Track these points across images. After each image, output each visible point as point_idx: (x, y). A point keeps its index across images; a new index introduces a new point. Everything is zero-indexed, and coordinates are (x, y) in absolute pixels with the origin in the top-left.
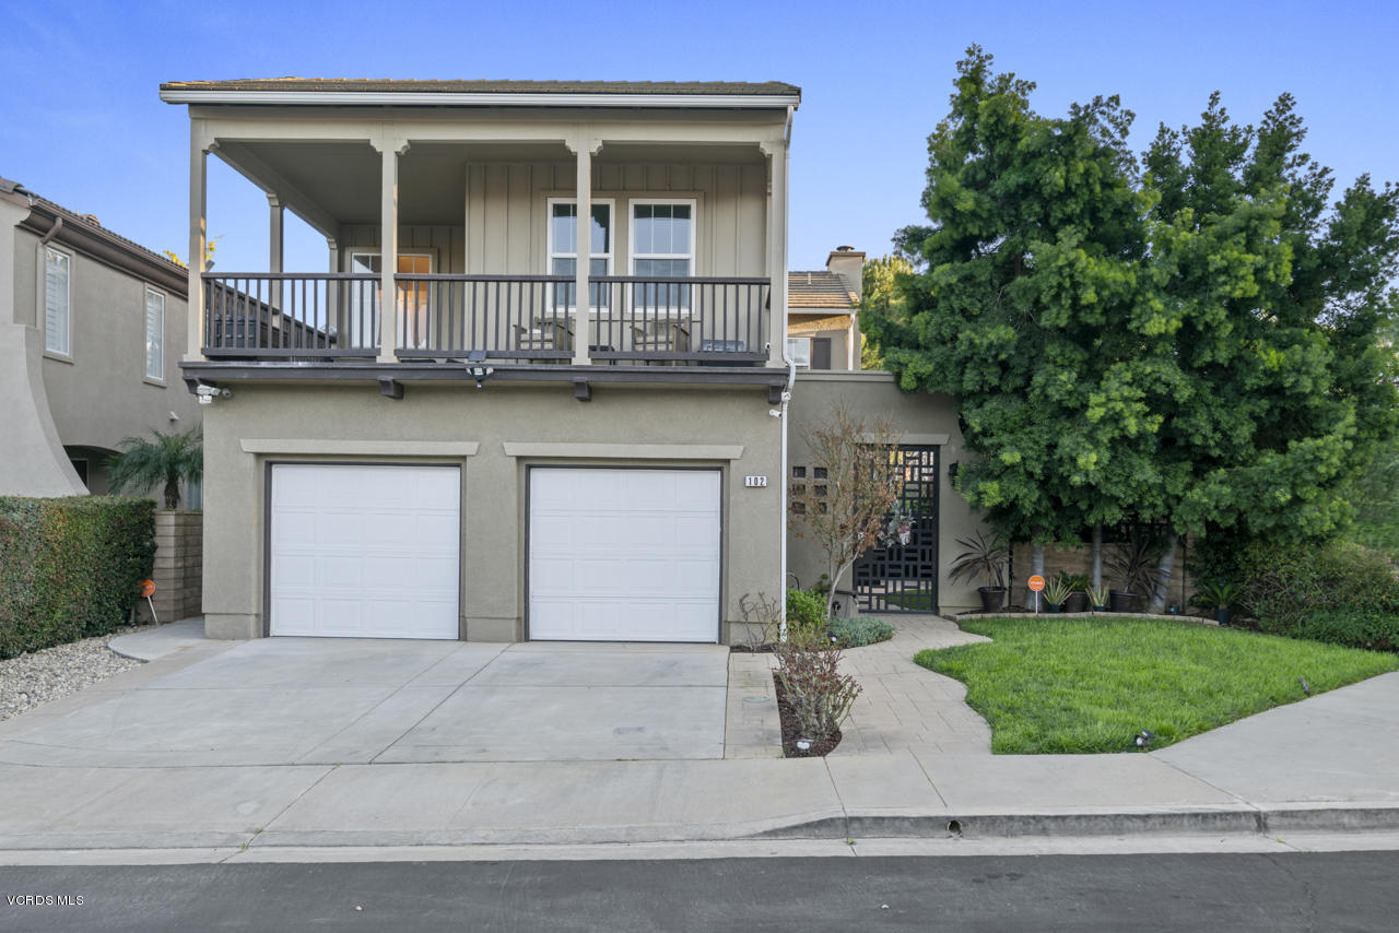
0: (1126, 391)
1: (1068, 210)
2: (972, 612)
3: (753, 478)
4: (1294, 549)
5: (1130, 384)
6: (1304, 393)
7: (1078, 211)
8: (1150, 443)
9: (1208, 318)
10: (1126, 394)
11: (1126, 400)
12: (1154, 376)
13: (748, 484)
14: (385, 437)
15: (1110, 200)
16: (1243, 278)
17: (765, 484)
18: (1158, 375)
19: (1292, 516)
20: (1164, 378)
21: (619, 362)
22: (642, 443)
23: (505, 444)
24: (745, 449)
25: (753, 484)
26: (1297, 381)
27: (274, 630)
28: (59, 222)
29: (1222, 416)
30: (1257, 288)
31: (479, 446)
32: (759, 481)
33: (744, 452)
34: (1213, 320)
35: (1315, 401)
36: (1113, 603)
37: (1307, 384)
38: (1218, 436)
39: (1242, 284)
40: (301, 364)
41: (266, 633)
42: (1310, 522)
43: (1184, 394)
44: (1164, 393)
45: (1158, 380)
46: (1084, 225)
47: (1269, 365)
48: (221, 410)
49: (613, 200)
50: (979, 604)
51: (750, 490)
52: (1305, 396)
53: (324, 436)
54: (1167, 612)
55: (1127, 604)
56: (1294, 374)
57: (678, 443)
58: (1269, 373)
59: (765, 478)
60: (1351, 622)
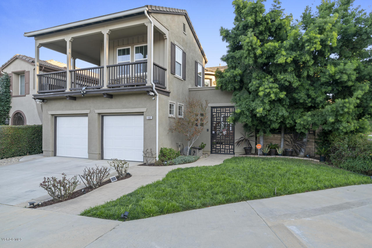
0: (271, 85)
1: (260, 29)
2: (243, 155)
3: (148, 117)
4: (341, 136)
5: (272, 82)
6: (344, 81)
7: (263, 29)
8: (287, 102)
9: (303, 60)
10: (271, 86)
11: (271, 88)
12: (285, 79)
13: (147, 119)
14: (73, 110)
15: (274, 24)
16: (316, 43)
17: (151, 118)
18: (286, 78)
19: (338, 126)
20: (288, 79)
21: (121, 87)
22: (123, 109)
23: (95, 110)
24: (147, 109)
25: (148, 119)
26: (341, 77)
27: (57, 155)
28: (43, 68)
29: (312, 93)
30: (321, 47)
31: (90, 111)
32: (150, 118)
33: (147, 110)
34: (305, 60)
35: (350, 84)
36: (285, 153)
37: (345, 77)
38: (310, 100)
39: (315, 46)
40: (52, 93)
41: (55, 155)
42: (345, 128)
43: (296, 84)
44: (288, 85)
45: (286, 80)
46: (267, 34)
47: (331, 72)
48: (45, 105)
49: (131, 46)
50: (244, 152)
51: (148, 120)
52: (346, 82)
53: (62, 110)
54: (305, 156)
55: (290, 154)
56: (340, 74)
57: (132, 108)
58: (331, 76)
59: (151, 117)
60: (358, 164)
